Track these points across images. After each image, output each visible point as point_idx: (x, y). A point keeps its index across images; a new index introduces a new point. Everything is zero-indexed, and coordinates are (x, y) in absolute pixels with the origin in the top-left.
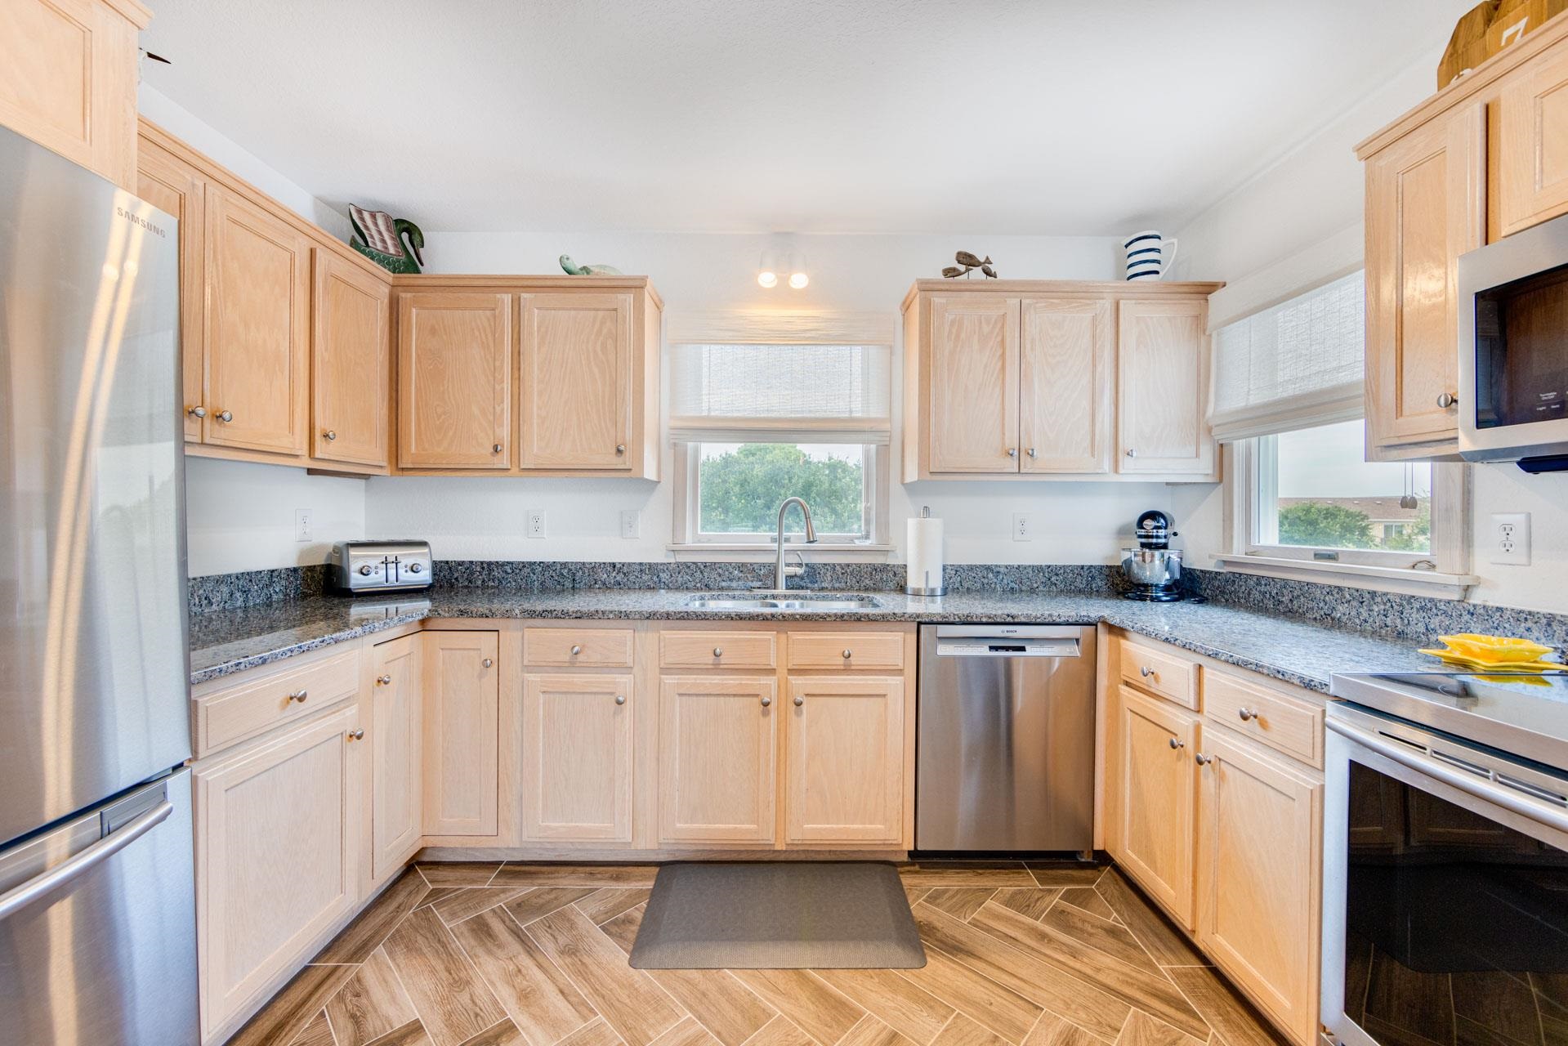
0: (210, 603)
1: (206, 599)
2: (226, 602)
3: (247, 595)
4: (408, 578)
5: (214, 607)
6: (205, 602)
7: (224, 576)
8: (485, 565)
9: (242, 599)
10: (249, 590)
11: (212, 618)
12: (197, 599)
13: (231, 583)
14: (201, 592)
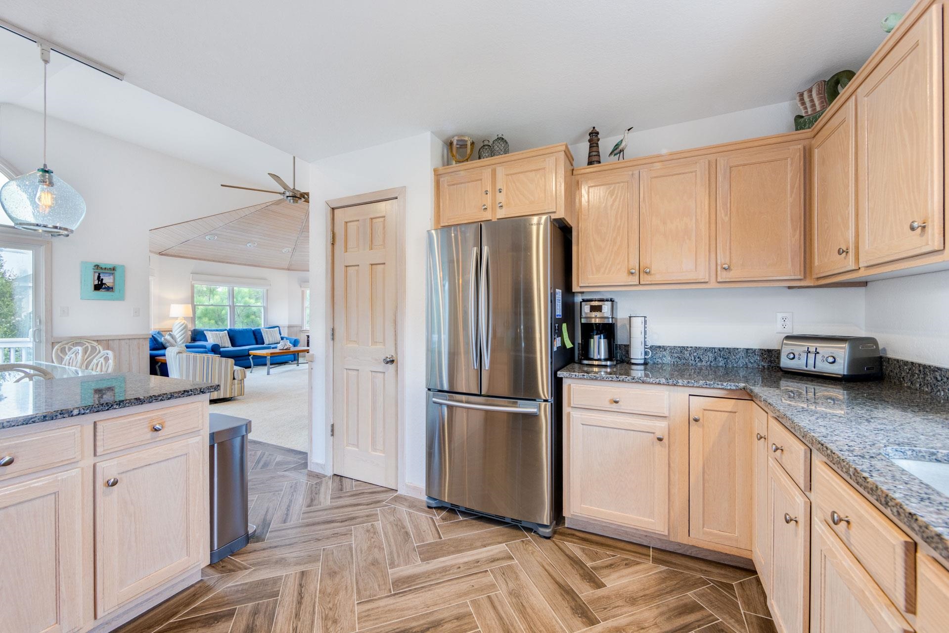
0: (701, 361)
1: (698, 358)
2: (711, 362)
3: (727, 361)
4: (824, 367)
5: (704, 363)
6: (697, 360)
7: (710, 348)
8: (921, 368)
9: (723, 362)
10: (728, 358)
11: (702, 369)
12: (693, 358)
13: (715, 352)
14: (695, 354)
